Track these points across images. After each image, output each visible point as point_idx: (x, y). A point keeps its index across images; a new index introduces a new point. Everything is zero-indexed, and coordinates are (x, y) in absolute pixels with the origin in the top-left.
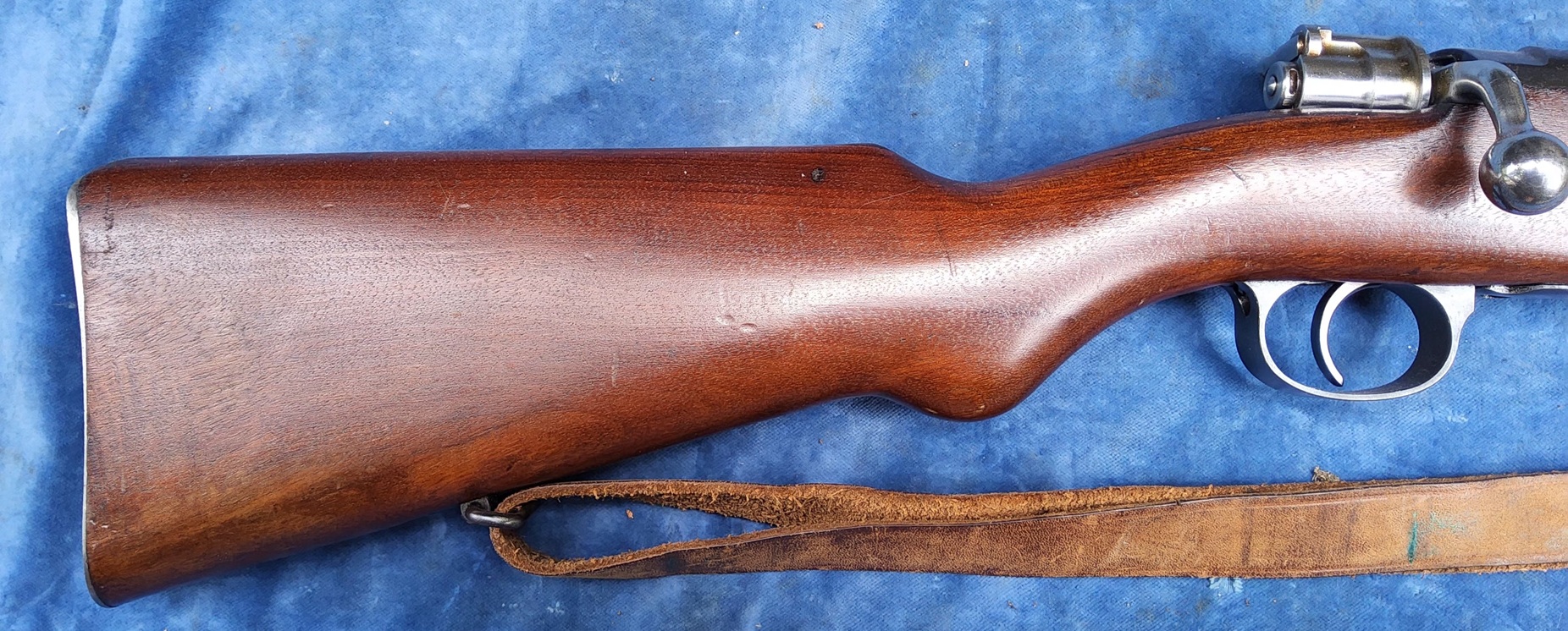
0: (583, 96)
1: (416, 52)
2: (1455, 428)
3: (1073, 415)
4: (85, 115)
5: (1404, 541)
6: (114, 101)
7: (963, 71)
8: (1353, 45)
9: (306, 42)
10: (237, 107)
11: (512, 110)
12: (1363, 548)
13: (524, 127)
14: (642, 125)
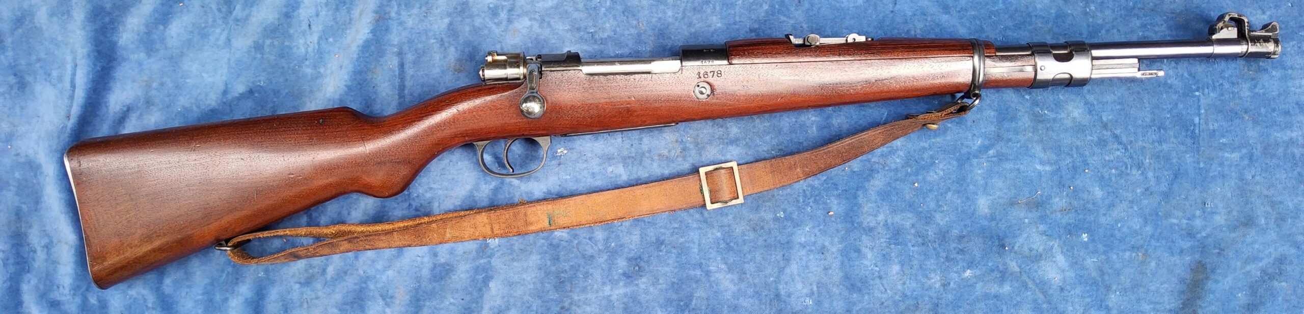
0: (251, 92)
1: (188, 81)
2: (566, 180)
3: (437, 189)
4: (69, 119)
5: (547, 221)
6: (79, 113)
7: (390, 69)
8: (504, 58)
9: (147, 81)
10: (125, 109)
11: (225, 100)
12: (531, 224)
13: (230, 106)
14: (275, 100)
